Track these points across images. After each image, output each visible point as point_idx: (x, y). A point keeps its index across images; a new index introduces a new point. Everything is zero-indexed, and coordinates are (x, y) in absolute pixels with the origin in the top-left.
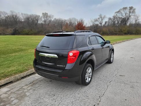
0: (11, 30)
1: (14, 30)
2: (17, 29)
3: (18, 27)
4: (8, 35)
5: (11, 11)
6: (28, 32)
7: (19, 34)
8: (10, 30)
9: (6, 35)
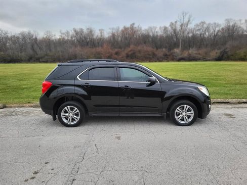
0: (217, 53)
1: (221, 52)
2: (227, 50)
3: (228, 46)
4: (209, 60)
5: (226, 20)
6: (245, 56)
7: (228, 59)
8: (215, 53)
9: (206, 61)
